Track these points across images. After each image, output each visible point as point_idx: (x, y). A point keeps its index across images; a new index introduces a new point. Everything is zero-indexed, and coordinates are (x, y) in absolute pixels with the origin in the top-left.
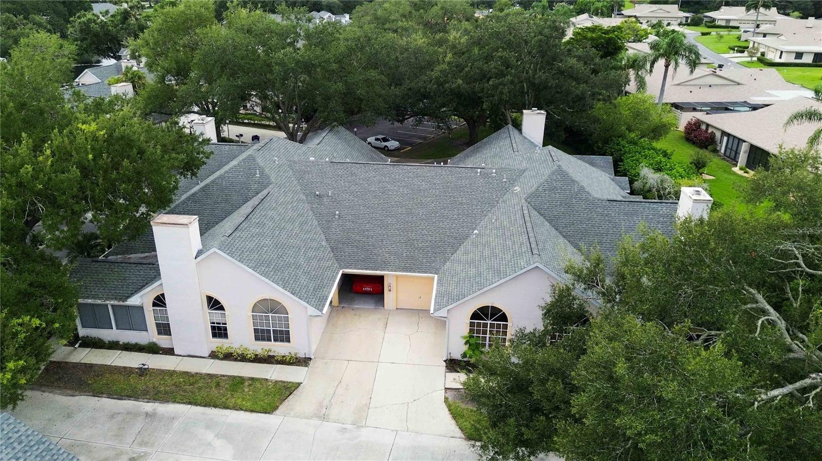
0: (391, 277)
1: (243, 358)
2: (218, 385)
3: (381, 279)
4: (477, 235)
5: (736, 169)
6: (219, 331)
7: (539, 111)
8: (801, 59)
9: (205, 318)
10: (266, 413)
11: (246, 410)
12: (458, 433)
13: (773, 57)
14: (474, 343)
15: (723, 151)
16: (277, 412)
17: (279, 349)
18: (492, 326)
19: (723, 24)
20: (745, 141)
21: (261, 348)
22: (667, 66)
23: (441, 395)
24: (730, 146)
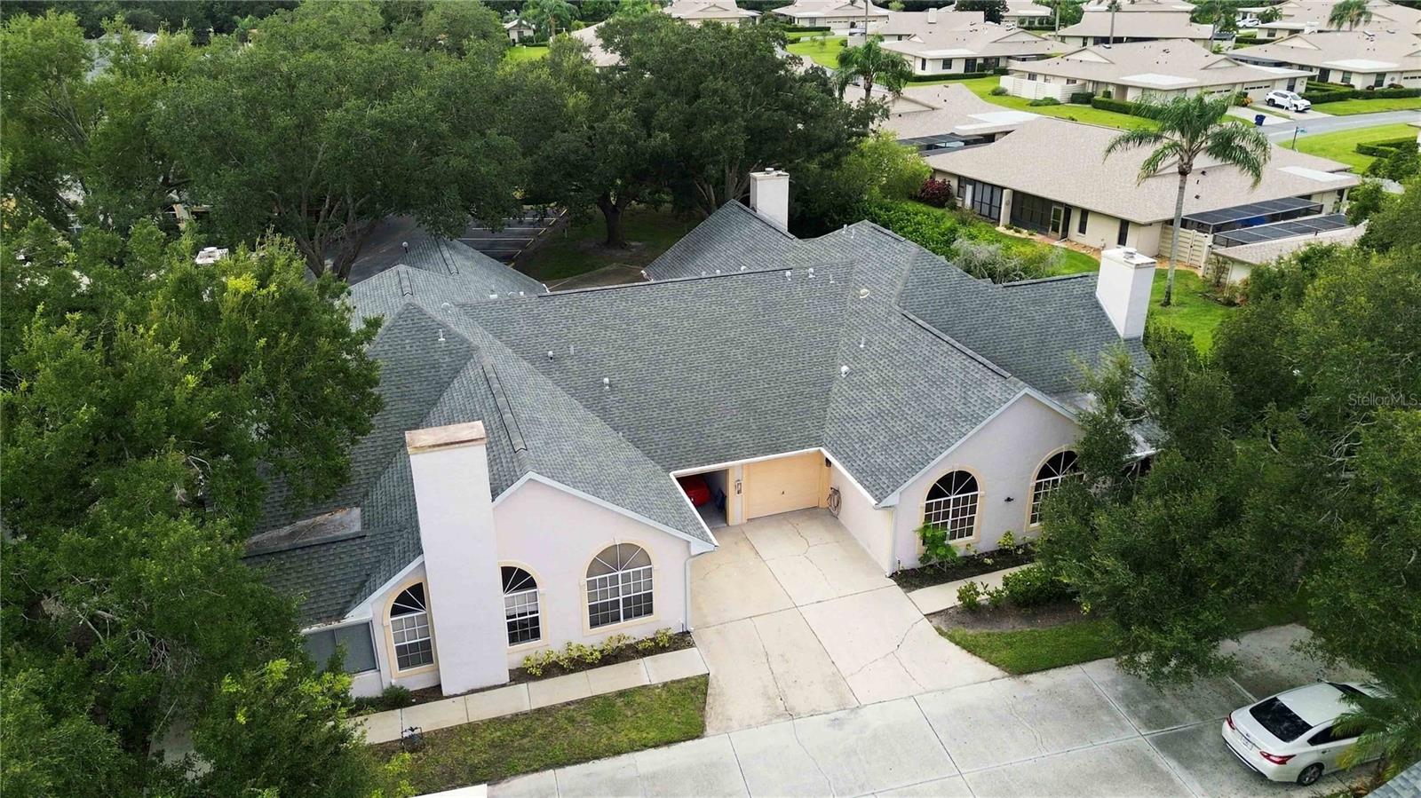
1: (579, 664)
3: (715, 475)
4: (848, 373)
5: (1001, 229)
6: (523, 629)
7: (775, 173)
8: (950, 68)
9: (498, 609)
10: (692, 738)
11: (656, 746)
12: (993, 671)
13: (913, 67)
14: (932, 537)
15: (967, 207)
17: (635, 629)
18: (956, 502)
19: (807, 24)
20: (1005, 188)
21: (605, 636)
22: (868, 89)
23: (927, 626)
24: (978, 198)
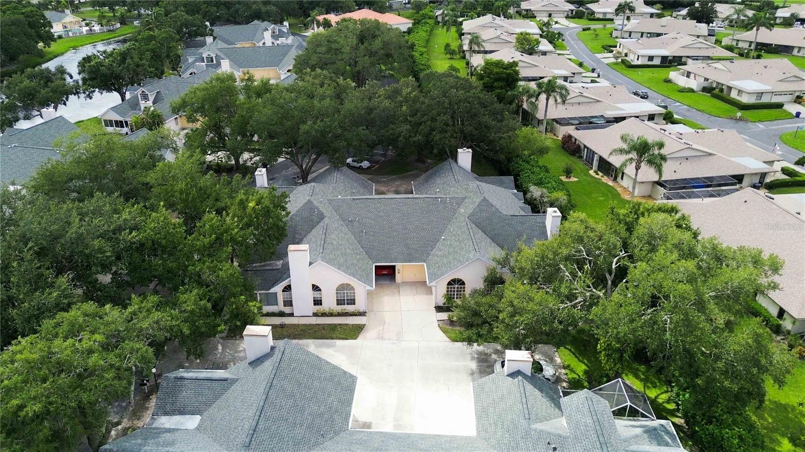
0: (399, 266)
1: (331, 315)
2: (324, 329)
3: (394, 266)
4: (444, 239)
5: (591, 172)
6: (318, 302)
7: (467, 150)
8: (652, 61)
9: (310, 295)
10: (353, 339)
11: (343, 339)
12: (448, 340)
13: (632, 59)
14: (449, 297)
15: (585, 158)
16: (358, 339)
17: (349, 308)
18: (458, 288)
19: (601, 16)
20: (596, 153)
21: (340, 308)
22: (547, 99)
23: (436, 323)
24: (588, 155)
